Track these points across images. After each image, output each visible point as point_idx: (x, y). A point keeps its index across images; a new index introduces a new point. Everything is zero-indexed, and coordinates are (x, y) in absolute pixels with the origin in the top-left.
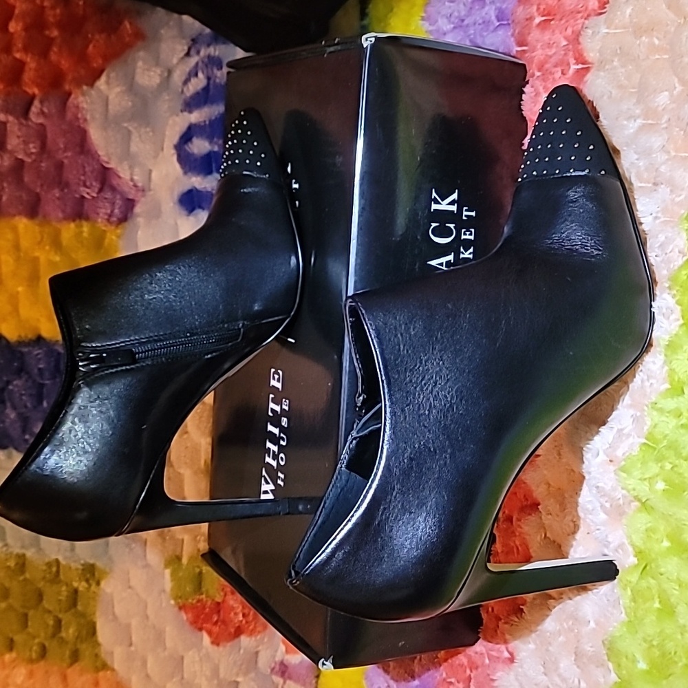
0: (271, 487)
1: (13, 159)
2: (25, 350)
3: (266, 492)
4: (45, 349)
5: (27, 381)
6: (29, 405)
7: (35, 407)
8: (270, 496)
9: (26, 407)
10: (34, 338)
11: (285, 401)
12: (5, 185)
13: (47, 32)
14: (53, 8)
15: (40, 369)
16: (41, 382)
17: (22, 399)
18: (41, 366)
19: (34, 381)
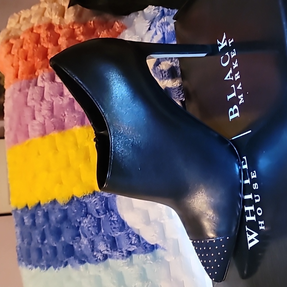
0: (256, 234)
1: (68, 99)
2: (87, 201)
3: (252, 240)
4: (99, 197)
5: (91, 218)
6: (93, 233)
7: (97, 234)
8: (256, 241)
9: (92, 234)
10: (91, 193)
11: (253, 172)
12: (66, 113)
13: (77, 38)
14: (79, 28)
15: (97, 210)
16: (99, 217)
17: (89, 230)
18: (98, 208)
19: (95, 218)
